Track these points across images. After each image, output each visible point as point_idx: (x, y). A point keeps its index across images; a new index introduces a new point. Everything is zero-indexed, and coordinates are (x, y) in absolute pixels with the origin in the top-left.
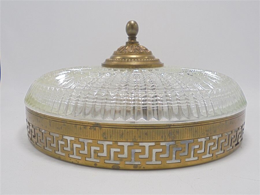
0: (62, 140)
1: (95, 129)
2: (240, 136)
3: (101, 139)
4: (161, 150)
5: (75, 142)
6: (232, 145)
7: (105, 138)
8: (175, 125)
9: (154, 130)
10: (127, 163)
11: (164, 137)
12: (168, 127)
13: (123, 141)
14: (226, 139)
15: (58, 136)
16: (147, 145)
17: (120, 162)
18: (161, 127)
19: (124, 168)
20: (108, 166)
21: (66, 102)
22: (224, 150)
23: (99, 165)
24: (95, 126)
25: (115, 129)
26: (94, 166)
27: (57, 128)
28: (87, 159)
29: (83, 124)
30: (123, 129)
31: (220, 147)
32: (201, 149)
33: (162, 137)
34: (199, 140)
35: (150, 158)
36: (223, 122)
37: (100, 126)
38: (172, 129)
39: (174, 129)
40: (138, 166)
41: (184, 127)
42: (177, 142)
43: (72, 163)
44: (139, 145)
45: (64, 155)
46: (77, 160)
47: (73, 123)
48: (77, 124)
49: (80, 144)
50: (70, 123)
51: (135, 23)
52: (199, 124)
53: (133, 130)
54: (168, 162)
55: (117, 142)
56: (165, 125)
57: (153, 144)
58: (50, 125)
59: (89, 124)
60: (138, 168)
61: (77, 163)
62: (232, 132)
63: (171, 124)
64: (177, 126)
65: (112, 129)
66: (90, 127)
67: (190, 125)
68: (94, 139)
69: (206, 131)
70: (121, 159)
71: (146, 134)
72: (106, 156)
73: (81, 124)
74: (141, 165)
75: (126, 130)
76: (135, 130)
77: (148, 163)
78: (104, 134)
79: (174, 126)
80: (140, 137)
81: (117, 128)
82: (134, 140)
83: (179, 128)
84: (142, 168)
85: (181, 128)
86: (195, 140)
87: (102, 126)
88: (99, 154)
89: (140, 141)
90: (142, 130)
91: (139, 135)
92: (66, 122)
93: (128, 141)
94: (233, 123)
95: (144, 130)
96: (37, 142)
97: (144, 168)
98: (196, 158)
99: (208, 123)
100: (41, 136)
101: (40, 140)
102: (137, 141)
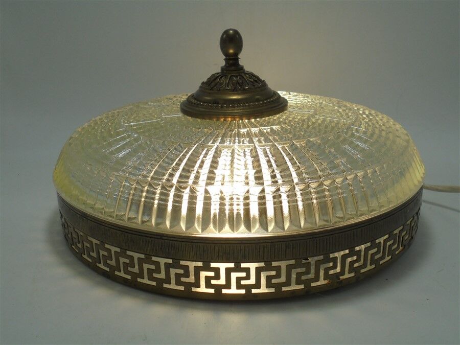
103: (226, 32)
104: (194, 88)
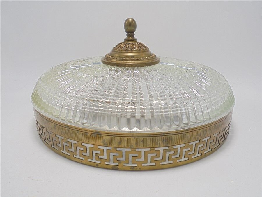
0: (66, 143)
1: (96, 136)
2: (226, 133)
3: (102, 145)
4: (155, 154)
5: (78, 145)
6: (219, 143)
7: (105, 144)
8: (169, 133)
9: (150, 138)
10: (125, 165)
11: (158, 144)
12: (162, 135)
13: (121, 147)
14: (214, 140)
15: (63, 138)
16: (143, 150)
17: (119, 164)
18: (156, 135)
19: (122, 169)
20: (108, 167)
21: (67, 107)
22: (212, 149)
23: (100, 165)
24: (95, 133)
25: (114, 137)
26: (95, 166)
27: (62, 132)
28: (89, 160)
29: (85, 131)
30: (121, 137)
31: (209, 147)
32: (192, 151)
33: (157, 144)
34: (190, 144)
35: (145, 161)
36: (213, 126)
37: (100, 134)
38: (166, 136)
39: (168, 136)
40: (135, 167)
41: (177, 134)
42: (170, 147)
43: (77, 162)
44: (136, 150)
45: (69, 154)
46: (81, 160)
47: (75, 129)
48: (79, 130)
49: (83, 147)
50: (73, 129)
51: (133, 20)
52: (191, 131)
53: (130, 138)
54: (161, 163)
55: (115, 148)
56: (160, 133)
57: (149, 149)
58: (55, 128)
59: (90, 131)
60: (135, 169)
61: (81, 162)
62: (220, 132)
63: (165, 132)
64: (170, 134)
65: (111, 137)
66: (91, 134)
67: (182, 132)
68: (95, 144)
69: (197, 135)
70: (120, 162)
71: (142, 141)
72: (106, 158)
73: (83, 131)
74: (137, 167)
75: (124, 138)
76: (132, 138)
77: (143, 165)
78: (104, 140)
79: (167, 133)
80: (137, 144)
81: (115, 136)
82: (132, 146)
83: (172, 136)
84: (138, 169)
85: (174, 135)
86: (186, 144)
87: (102, 134)
88: (100, 157)
89: (137, 147)
90: (138, 138)
91: (136, 142)
92: (69, 128)
93: (126, 147)
94: (221, 125)
95: (140, 138)
96: (45, 139)
97: (140, 169)
98: (187, 159)
99: (199, 129)
100: (48, 135)
101: (48, 138)
102: (134, 147)
103: (128, 20)
104: (109, 51)
